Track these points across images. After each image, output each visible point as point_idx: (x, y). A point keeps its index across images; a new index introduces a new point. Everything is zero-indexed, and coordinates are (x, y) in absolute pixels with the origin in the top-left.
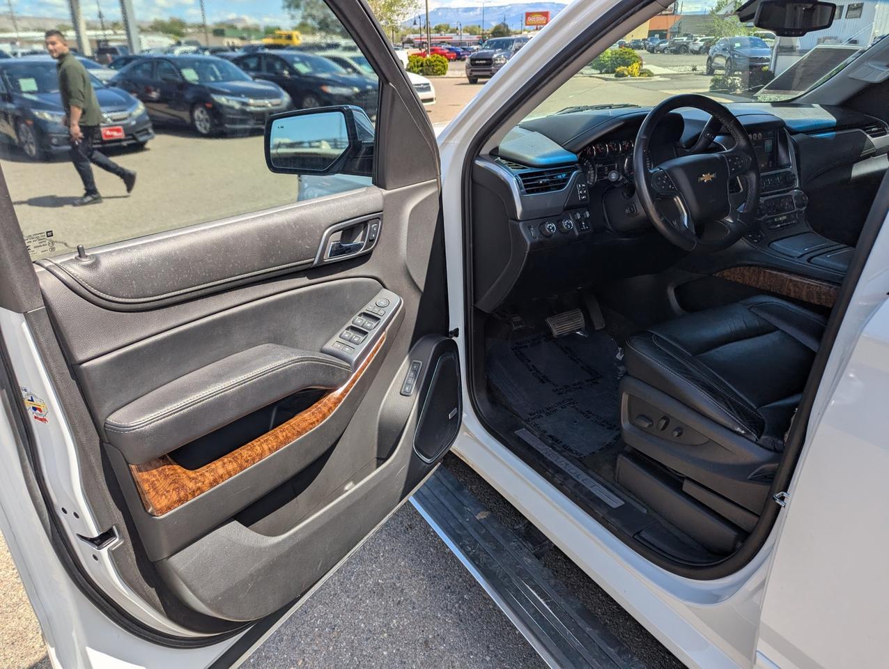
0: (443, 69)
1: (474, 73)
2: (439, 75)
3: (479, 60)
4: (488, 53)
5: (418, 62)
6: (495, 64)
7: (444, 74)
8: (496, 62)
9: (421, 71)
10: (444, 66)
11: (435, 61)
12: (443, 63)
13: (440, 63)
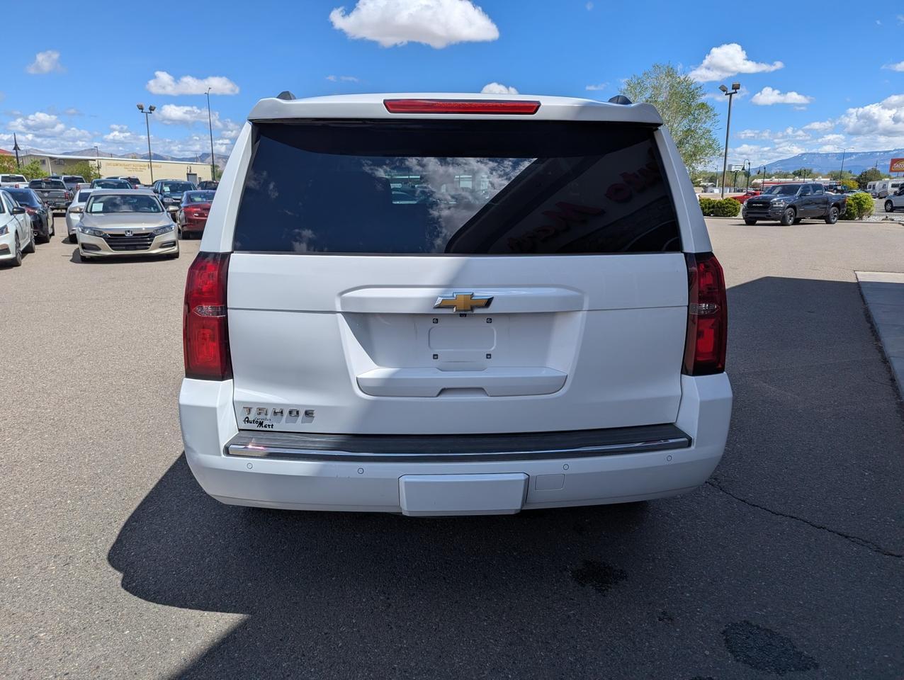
0: (734, 211)
1: (750, 215)
2: (729, 216)
3: (756, 203)
4: (766, 197)
5: (709, 204)
6: (773, 207)
7: (735, 216)
8: (774, 206)
9: (712, 212)
10: (736, 209)
11: (726, 203)
12: (734, 205)
13: (732, 206)
